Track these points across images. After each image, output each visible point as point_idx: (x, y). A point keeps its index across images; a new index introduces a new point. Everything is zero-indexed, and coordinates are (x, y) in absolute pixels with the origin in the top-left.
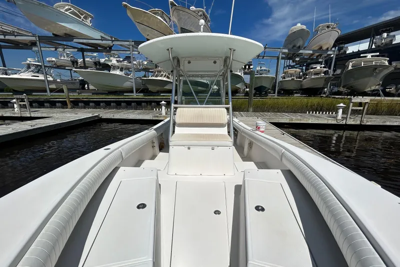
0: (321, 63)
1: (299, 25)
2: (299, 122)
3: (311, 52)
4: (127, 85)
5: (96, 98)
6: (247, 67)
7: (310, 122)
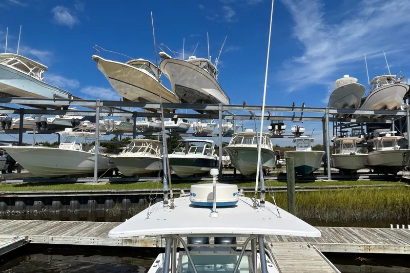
1: (346, 77)
3: (372, 113)
4: (84, 165)
5: (29, 191)
6: (277, 127)
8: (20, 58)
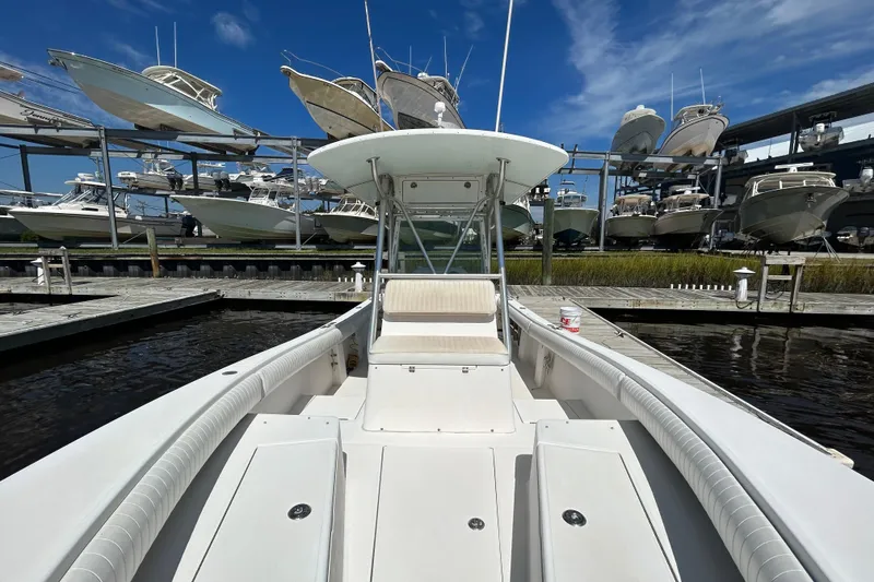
0: (692, 182)
1: (641, 108)
2: (654, 307)
3: (670, 161)
4: (283, 226)
5: (216, 254)
6: (538, 190)
7: (679, 307)
8: (181, 74)
